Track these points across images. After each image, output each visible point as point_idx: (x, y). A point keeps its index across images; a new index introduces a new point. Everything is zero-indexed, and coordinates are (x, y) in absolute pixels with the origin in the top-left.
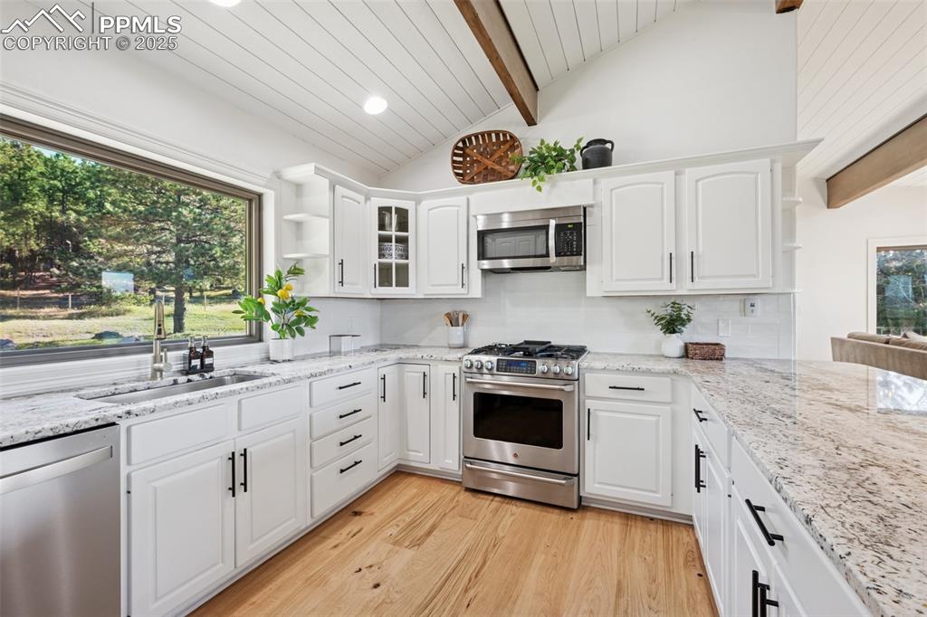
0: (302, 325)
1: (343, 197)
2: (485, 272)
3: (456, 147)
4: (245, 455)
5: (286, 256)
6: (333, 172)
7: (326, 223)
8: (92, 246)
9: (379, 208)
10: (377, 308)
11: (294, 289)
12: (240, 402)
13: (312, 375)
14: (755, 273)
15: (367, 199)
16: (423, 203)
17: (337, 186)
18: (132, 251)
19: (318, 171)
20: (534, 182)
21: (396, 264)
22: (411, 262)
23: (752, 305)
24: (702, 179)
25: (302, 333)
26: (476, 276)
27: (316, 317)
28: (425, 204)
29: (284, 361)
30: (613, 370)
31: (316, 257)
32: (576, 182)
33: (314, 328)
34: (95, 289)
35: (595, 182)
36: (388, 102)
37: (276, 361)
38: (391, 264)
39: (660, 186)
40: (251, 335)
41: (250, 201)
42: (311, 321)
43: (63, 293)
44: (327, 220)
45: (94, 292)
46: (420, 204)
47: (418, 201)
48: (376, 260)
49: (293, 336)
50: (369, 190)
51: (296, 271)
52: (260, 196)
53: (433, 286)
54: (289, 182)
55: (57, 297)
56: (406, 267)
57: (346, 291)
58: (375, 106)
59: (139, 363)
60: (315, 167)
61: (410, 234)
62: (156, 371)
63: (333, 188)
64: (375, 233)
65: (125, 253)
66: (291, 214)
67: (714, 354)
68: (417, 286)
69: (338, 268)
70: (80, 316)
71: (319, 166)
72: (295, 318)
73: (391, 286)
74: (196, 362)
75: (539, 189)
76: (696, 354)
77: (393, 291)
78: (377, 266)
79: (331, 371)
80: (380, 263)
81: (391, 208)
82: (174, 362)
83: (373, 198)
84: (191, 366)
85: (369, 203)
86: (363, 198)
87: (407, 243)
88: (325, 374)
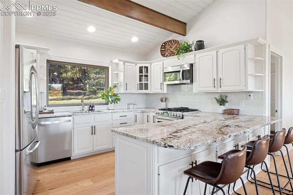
0: (117, 101)
1: (127, 66)
2: (168, 85)
3: (162, 46)
4: (95, 127)
5: (114, 83)
6: (124, 60)
7: (122, 73)
8: (91, 75)
9: (139, 67)
10: (145, 96)
11: (115, 91)
12: (94, 116)
13: (112, 112)
14: (239, 85)
15: (136, 65)
16: (153, 64)
17: (125, 63)
18: (101, 77)
19: (119, 60)
20: (178, 57)
21: (145, 83)
22: (149, 82)
23: (250, 96)
24: (224, 53)
25: (117, 103)
26: (165, 86)
27: (120, 99)
28: (153, 65)
29: (111, 110)
30: (190, 116)
31: (121, 83)
32: (190, 56)
33: (120, 101)
34: (92, 90)
35: (195, 55)
36: (138, 38)
37: (110, 110)
38: (143, 83)
39: (212, 56)
40: (106, 103)
41: (106, 69)
42: (119, 100)
43: (85, 91)
44: (123, 73)
45: (92, 91)
46: (152, 64)
47: (151, 64)
48: (138, 82)
49: (115, 103)
50: (136, 62)
51: (115, 87)
52: (108, 67)
53: (155, 89)
54: (115, 63)
55: (83, 92)
56: (147, 84)
57: (128, 91)
58: (135, 40)
59: (80, 108)
60: (118, 60)
61: (149, 74)
62: (83, 109)
63: (124, 64)
64: (138, 74)
65: (99, 78)
66: (115, 71)
67: (231, 113)
68: (151, 90)
69: (125, 85)
70: (89, 99)
71: (119, 59)
72: (115, 99)
73: (143, 90)
74: (91, 108)
75: (179, 59)
76: (226, 112)
77: (144, 91)
78: (139, 84)
79: (118, 112)
80: (140, 83)
81: (143, 67)
82: (86, 108)
83: (138, 64)
84: (90, 109)
85: (136, 66)
86: (134, 65)
87: (148, 77)
88: (116, 112)
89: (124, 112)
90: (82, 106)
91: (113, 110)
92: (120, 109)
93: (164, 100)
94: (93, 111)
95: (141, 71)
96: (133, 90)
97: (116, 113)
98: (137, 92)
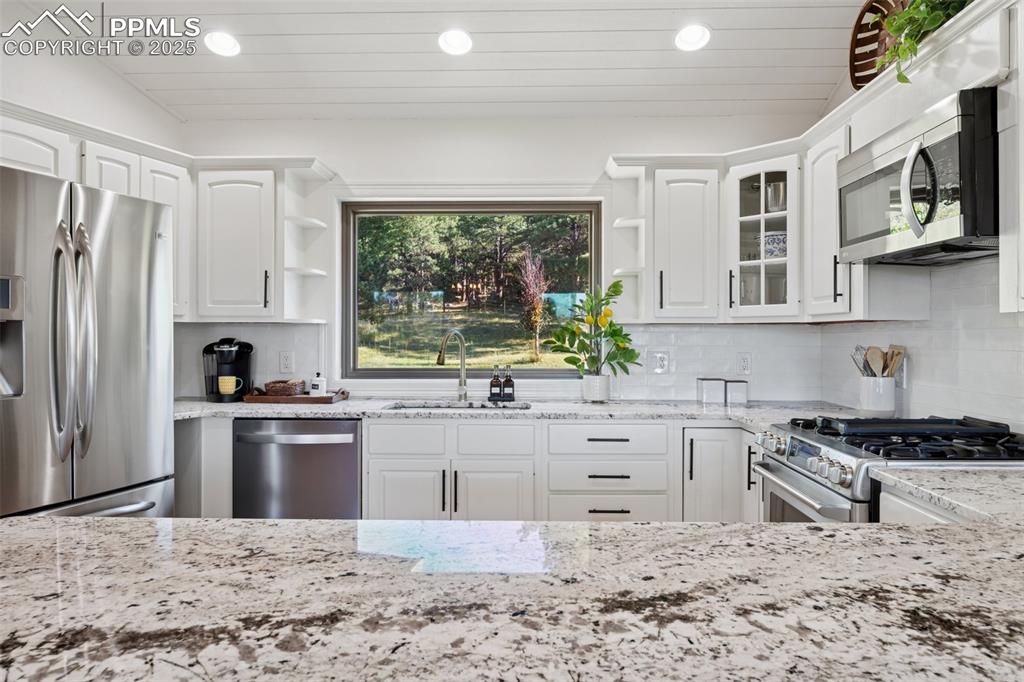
0: (622, 360)
1: (668, 182)
3: (860, 28)
4: (455, 476)
6: (653, 154)
9: (741, 181)
13: (542, 416)
15: (724, 171)
16: (810, 151)
17: (657, 171)
19: (619, 161)
21: (768, 267)
22: (791, 261)
28: (812, 153)
38: (759, 268)
42: (629, 355)
46: (806, 155)
47: (802, 153)
48: (735, 263)
50: (725, 157)
51: (612, 292)
52: (598, 205)
56: (783, 268)
57: (670, 312)
58: (693, 38)
61: (790, 213)
62: (462, 393)
63: (651, 175)
64: (734, 218)
68: (800, 302)
69: (657, 282)
71: (614, 155)
72: (613, 350)
73: (759, 303)
74: (496, 390)
77: (765, 311)
78: (736, 273)
79: (576, 416)
80: (743, 270)
81: (759, 175)
82: (480, 389)
83: (731, 169)
84: (491, 394)
85: (728, 176)
86: (712, 175)
87: (785, 229)
88: (564, 417)
89: (611, 421)
90: (457, 381)
91: (602, 402)
92: (650, 402)
93: (877, 367)
94: (500, 404)
95: (749, 203)
96: (701, 303)
97: (567, 421)
98: (729, 316)
